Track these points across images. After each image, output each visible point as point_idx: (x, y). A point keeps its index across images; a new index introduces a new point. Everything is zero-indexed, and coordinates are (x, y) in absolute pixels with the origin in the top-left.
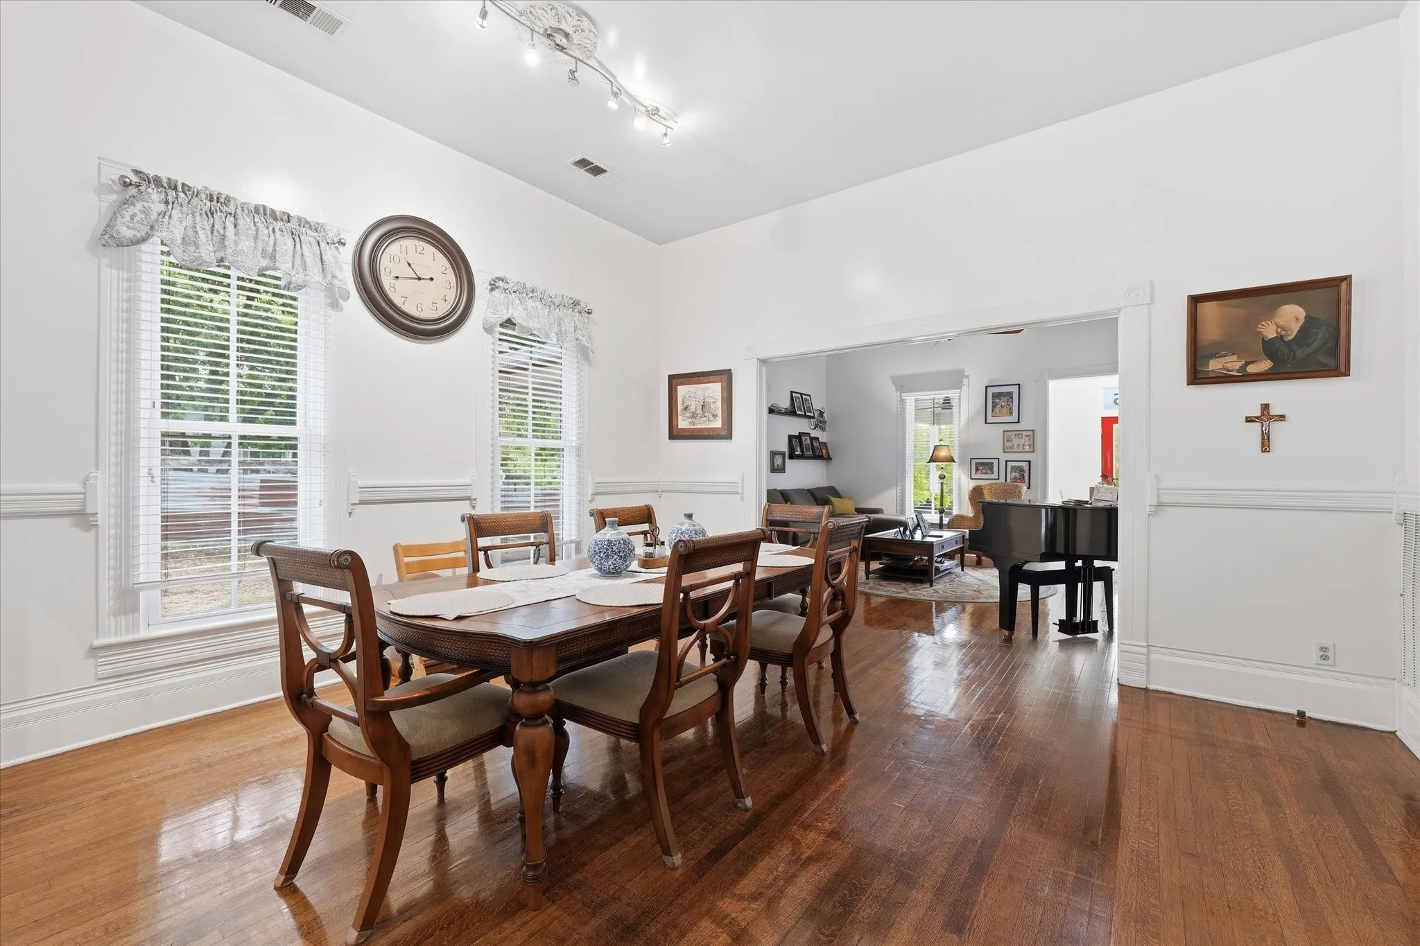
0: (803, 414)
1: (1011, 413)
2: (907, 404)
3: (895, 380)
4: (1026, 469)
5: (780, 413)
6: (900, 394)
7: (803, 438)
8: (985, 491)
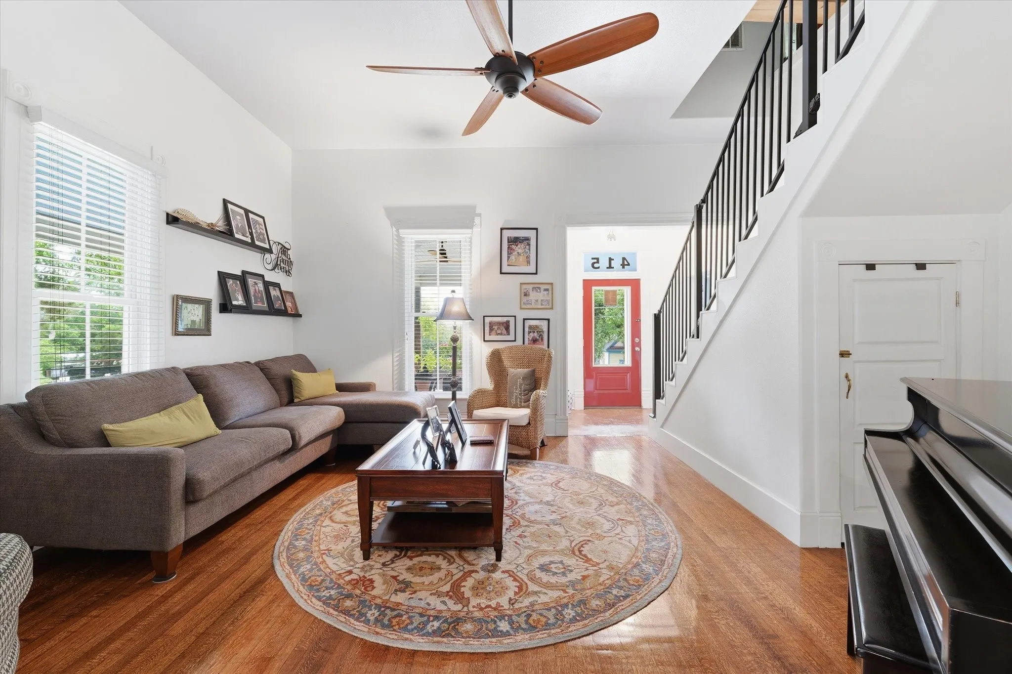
0: (250, 241)
1: (528, 262)
2: (406, 244)
3: (390, 212)
4: (545, 329)
5: (195, 227)
6: (398, 230)
7: (251, 281)
8: (504, 357)
